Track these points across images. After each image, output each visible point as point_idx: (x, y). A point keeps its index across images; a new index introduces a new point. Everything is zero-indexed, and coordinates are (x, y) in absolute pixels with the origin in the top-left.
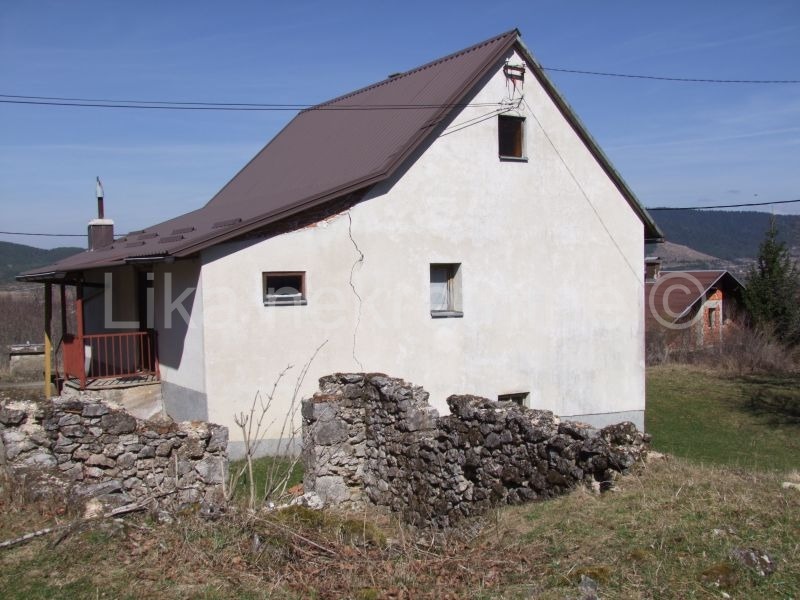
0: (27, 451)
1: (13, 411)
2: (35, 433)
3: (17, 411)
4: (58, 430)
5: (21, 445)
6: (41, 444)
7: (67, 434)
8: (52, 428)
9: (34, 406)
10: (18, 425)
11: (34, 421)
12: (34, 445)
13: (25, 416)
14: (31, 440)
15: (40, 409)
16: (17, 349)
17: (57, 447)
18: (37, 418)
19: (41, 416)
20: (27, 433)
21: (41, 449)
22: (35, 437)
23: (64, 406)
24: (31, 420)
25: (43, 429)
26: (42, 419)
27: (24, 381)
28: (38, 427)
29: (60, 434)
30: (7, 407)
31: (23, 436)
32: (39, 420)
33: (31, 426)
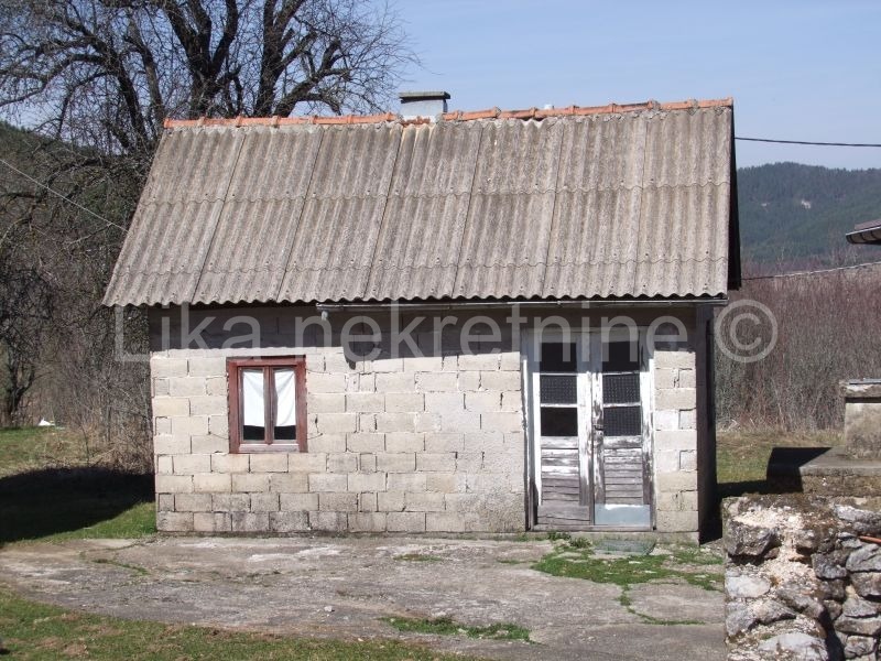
0: (769, 622)
1: (749, 529)
2: (792, 582)
3: (757, 529)
4: (847, 580)
5: (758, 608)
6: (802, 610)
7: (866, 592)
8: (831, 573)
9: (795, 521)
10: (758, 560)
11: (794, 554)
12: (786, 610)
13: (773, 542)
14: (781, 597)
15: (807, 528)
16: (856, 388)
17: (842, 619)
18: (800, 549)
19: (809, 544)
20: (774, 582)
21: (800, 620)
22: (791, 592)
23: (858, 525)
24: (787, 552)
25: (812, 574)
26: (814, 550)
27: (869, 458)
28: (800, 569)
29: (850, 589)
30: (738, 519)
31: (764, 587)
32: (805, 554)
33: (785, 566)
